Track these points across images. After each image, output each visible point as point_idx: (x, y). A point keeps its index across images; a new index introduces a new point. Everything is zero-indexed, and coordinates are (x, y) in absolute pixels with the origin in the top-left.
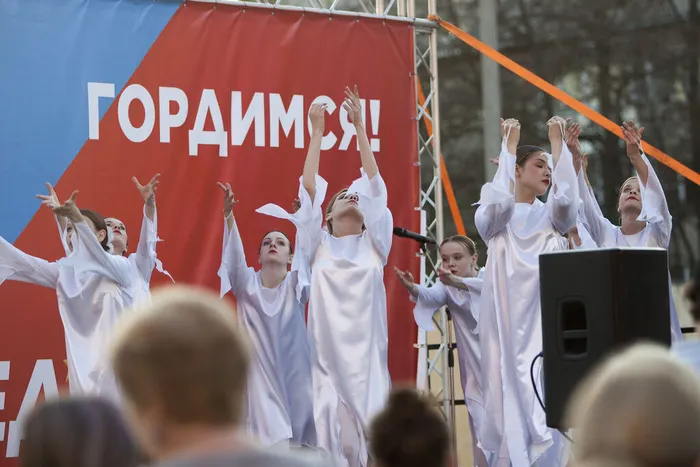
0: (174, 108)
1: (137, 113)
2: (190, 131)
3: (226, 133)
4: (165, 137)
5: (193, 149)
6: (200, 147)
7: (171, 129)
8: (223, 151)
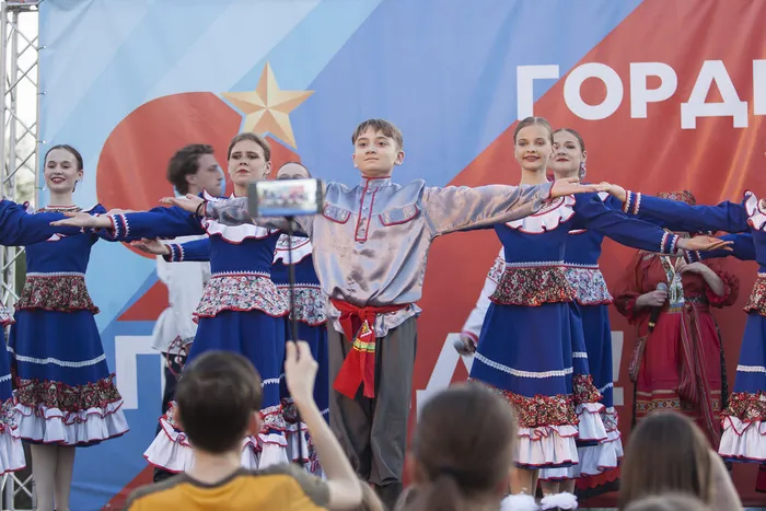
0: (653, 83)
2: (683, 105)
3: (745, 103)
4: (639, 111)
5: (687, 121)
6: (699, 120)
7: (649, 104)
8: (741, 121)
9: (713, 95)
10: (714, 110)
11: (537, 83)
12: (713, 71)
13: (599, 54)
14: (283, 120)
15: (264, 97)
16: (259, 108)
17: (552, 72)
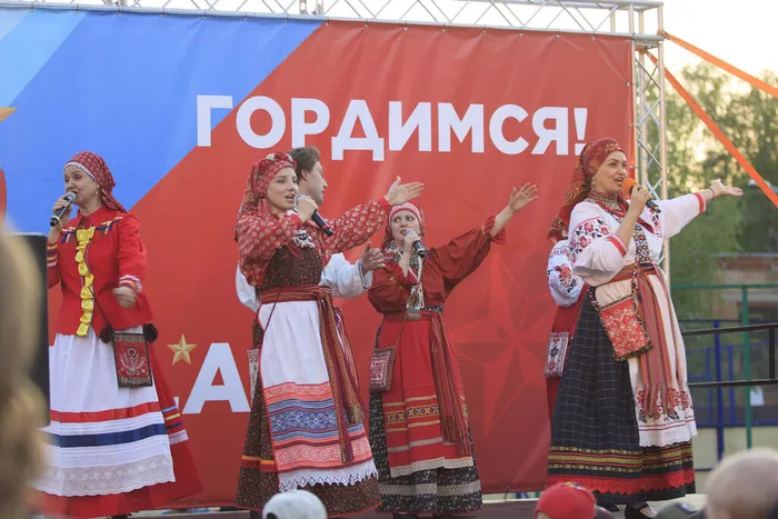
0: (310, 117)
1: (261, 122)
2: (333, 139)
3: (382, 139)
4: (298, 142)
5: (337, 153)
6: (346, 152)
7: (306, 136)
8: (379, 156)
9: (358, 131)
10: (359, 145)
11: (214, 112)
12: (358, 109)
13: (265, 89)
17: (226, 103)
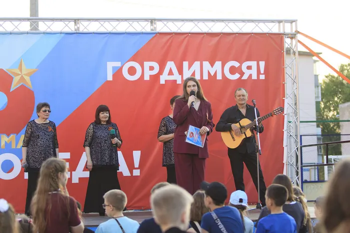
0: (152, 68)
1: (132, 71)
2: (161, 76)
3: (181, 76)
5: (162, 82)
6: (166, 81)
7: (150, 75)
8: (179, 82)
9: (171, 73)
10: (171, 78)
11: (114, 68)
12: (171, 65)
13: (133, 59)
14: (27, 78)
15: (21, 70)
16: (19, 75)
17: (118, 64)
